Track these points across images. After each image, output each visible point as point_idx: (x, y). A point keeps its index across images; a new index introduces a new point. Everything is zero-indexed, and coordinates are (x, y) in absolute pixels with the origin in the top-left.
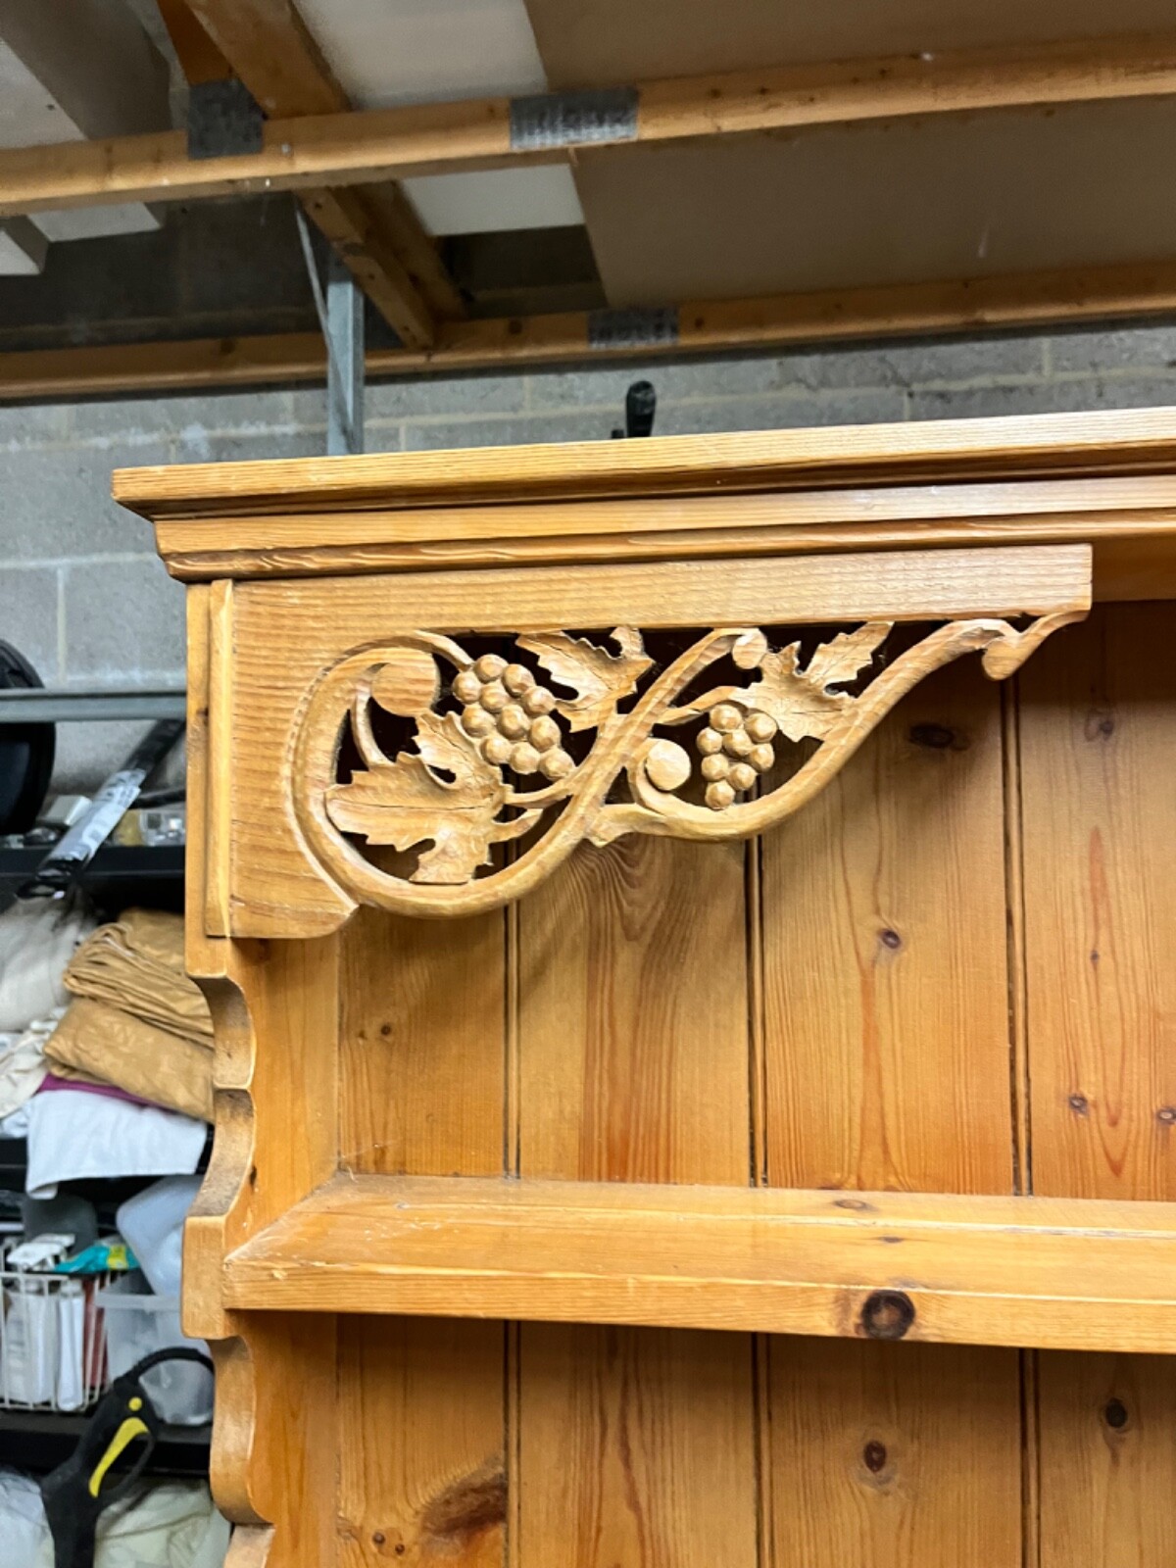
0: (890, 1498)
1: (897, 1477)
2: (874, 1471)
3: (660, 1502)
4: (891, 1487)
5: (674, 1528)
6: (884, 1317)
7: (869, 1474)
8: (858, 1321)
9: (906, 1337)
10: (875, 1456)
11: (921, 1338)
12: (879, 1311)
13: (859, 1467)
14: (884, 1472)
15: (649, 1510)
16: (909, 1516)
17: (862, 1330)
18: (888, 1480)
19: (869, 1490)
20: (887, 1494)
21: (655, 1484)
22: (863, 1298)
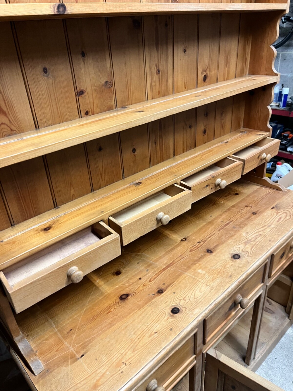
0: (50, 79)
1: (50, 74)
2: (46, 74)
3: (6, 90)
4: (49, 76)
5: (10, 95)
6: (61, 9)
7: (45, 75)
8: (57, 11)
9: (66, 13)
10: (45, 70)
11: (68, 13)
12: (60, 8)
13: (43, 73)
14: (47, 74)
15: (4, 92)
16: (54, 81)
17: (58, 12)
18: (49, 75)
19: (46, 78)
20: (49, 78)
21: (3, 86)
22: (57, 5)
